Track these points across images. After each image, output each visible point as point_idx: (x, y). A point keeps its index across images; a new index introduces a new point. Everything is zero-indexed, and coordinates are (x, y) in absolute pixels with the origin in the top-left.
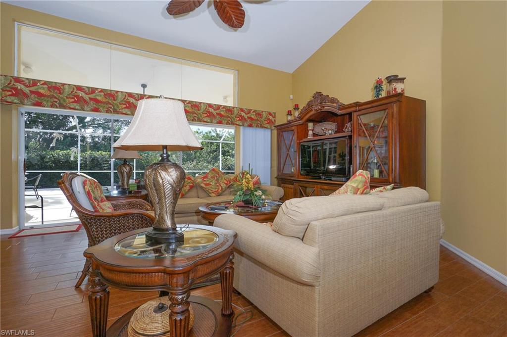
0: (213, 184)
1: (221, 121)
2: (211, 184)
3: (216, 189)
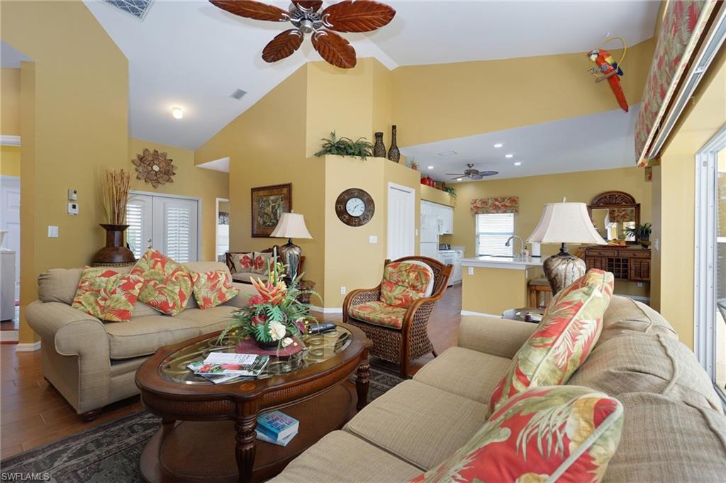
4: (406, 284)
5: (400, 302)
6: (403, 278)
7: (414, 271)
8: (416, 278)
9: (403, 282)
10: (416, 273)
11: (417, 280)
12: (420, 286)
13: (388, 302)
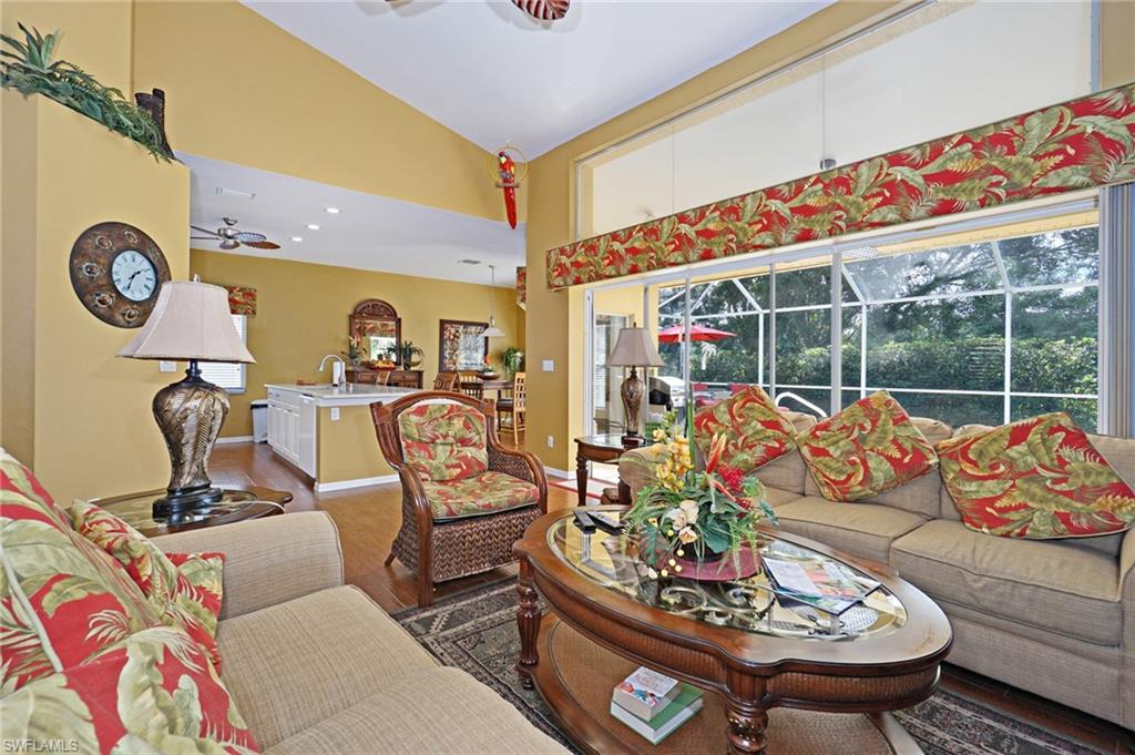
0: (837, 454)
1: (810, 231)
2: (829, 455)
3: (841, 472)
4: (451, 440)
5: (459, 470)
6: (442, 431)
7: (459, 416)
8: (467, 426)
9: (445, 437)
10: (463, 418)
11: (468, 428)
12: (477, 438)
13: (437, 477)
